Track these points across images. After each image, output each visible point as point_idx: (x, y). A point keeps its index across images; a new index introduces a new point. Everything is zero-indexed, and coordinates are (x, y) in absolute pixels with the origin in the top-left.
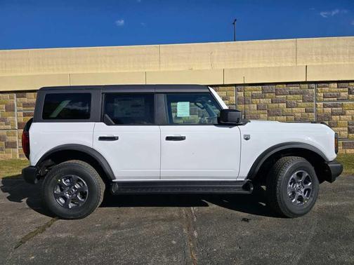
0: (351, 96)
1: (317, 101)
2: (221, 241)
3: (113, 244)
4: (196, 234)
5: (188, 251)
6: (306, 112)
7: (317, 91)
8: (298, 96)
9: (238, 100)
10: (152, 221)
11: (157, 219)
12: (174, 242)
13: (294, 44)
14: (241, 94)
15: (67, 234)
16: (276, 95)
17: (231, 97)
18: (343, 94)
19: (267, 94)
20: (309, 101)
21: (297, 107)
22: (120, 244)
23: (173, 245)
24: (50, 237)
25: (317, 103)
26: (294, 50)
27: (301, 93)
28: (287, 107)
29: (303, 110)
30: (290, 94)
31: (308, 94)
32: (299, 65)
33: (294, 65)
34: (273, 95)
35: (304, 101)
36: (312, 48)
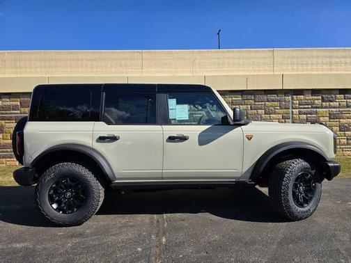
0: (324, 103)
1: (293, 108)
2: (189, 246)
3: (74, 253)
4: (164, 240)
5: (153, 258)
6: (283, 118)
7: (292, 99)
8: (276, 103)
10: (120, 228)
11: (126, 226)
12: (139, 249)
13: (271, 54)
15: (25, 244)
16: (255, 102)
18: (316, 102)
19: (246, 101)
20: (285, 108)
21: (275, 113)
22: (81, 253)
23: (137, 253)
24: (5, 247)
25: (293, 110)
26: (272, 59)
27: (278, 101)
28: (265, 114)
29: (280, 116)
30: (268, 101)
31: (285, 101)
32: (275, 73)
33: (272, 73)
34: (252, 102)
35: (281, 108)
36: (288, 57)
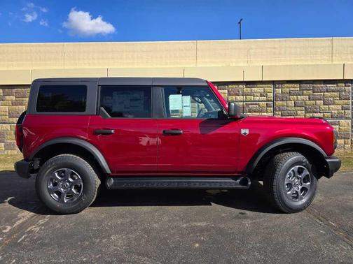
6: (342, 109)
8: (336, 93)
9: (275, 96)
13: (330, 43)
14: (279, 91)
16: (314, 92)
17: (268, 94)
19: (305, 92)
20: (345, 99)
21: (334, 104)
26: (331, 48)
27: (338, 91)
28: (324, 104)
29: (340, 107)
30: (327, 92)
31: (345, 91)
32: (334, 63)
33: (330, 63)
34: (311, 92)
35: (341, 99)
36: (348, 47)
